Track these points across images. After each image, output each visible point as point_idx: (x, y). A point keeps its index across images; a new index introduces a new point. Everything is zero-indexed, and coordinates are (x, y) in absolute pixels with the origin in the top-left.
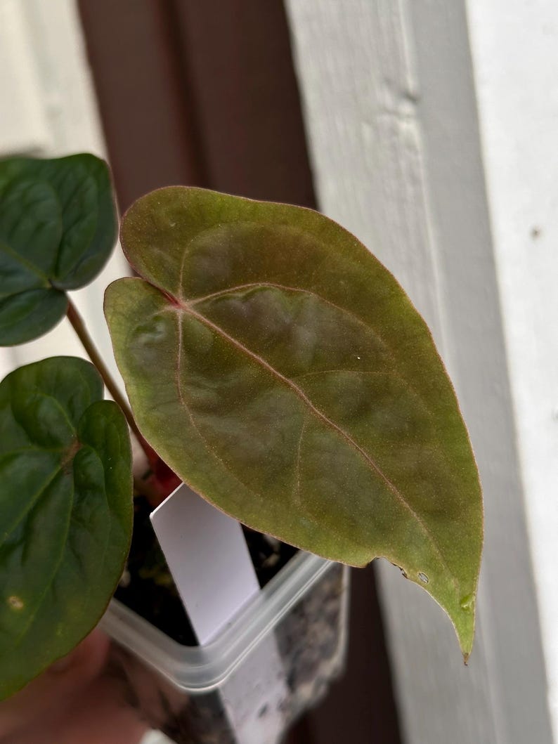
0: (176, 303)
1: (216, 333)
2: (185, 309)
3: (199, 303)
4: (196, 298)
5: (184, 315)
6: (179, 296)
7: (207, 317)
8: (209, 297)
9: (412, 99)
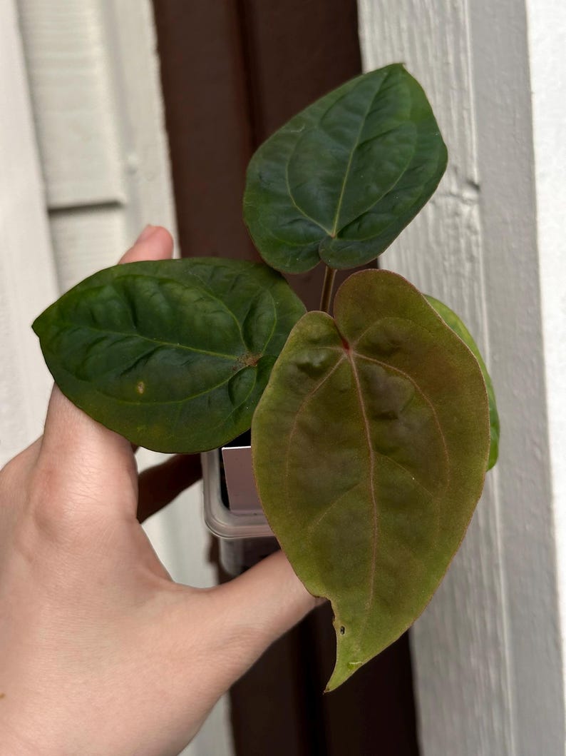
0: (346, 347)
1: (354, 386)
2: (350, 357)
3: (361, 359)
4: (362, 354)
5: (346, 360)
6: (353, 344)
7: (359, 373)
8: (370, 359)
9: (476, 187)
